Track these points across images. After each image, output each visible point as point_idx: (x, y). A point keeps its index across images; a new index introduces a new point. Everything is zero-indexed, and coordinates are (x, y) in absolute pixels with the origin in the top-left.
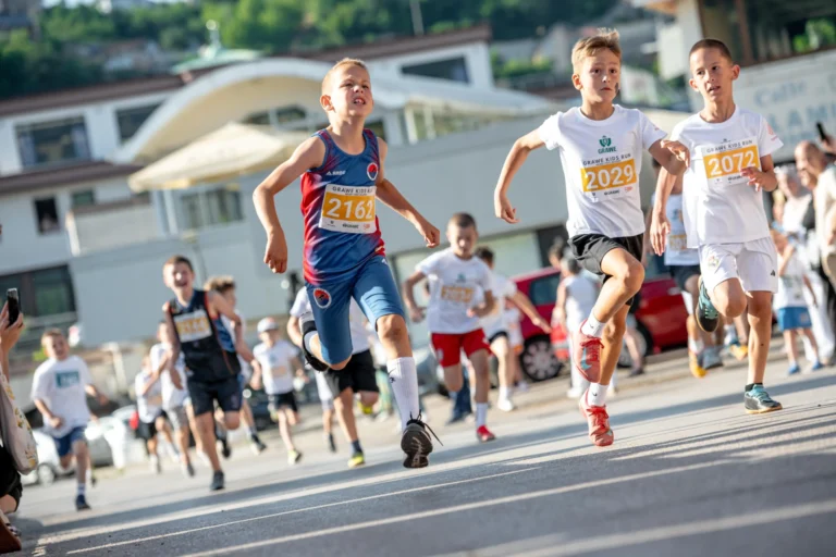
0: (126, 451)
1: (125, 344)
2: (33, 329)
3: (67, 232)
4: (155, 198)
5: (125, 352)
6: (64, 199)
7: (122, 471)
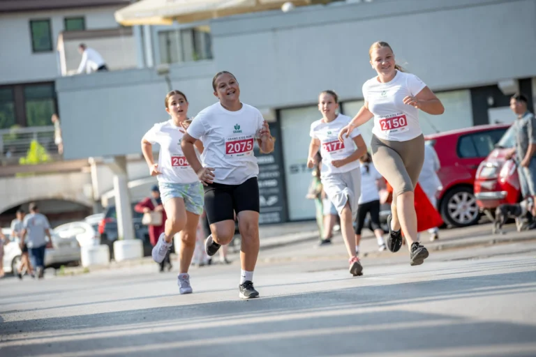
0: (92, 252)
1: (100, 159)
2: (21, 136)
3: (59, 53)
4: (137, 31)
5: (99, 164)
6: (57, 24)
7: (87, 271)
